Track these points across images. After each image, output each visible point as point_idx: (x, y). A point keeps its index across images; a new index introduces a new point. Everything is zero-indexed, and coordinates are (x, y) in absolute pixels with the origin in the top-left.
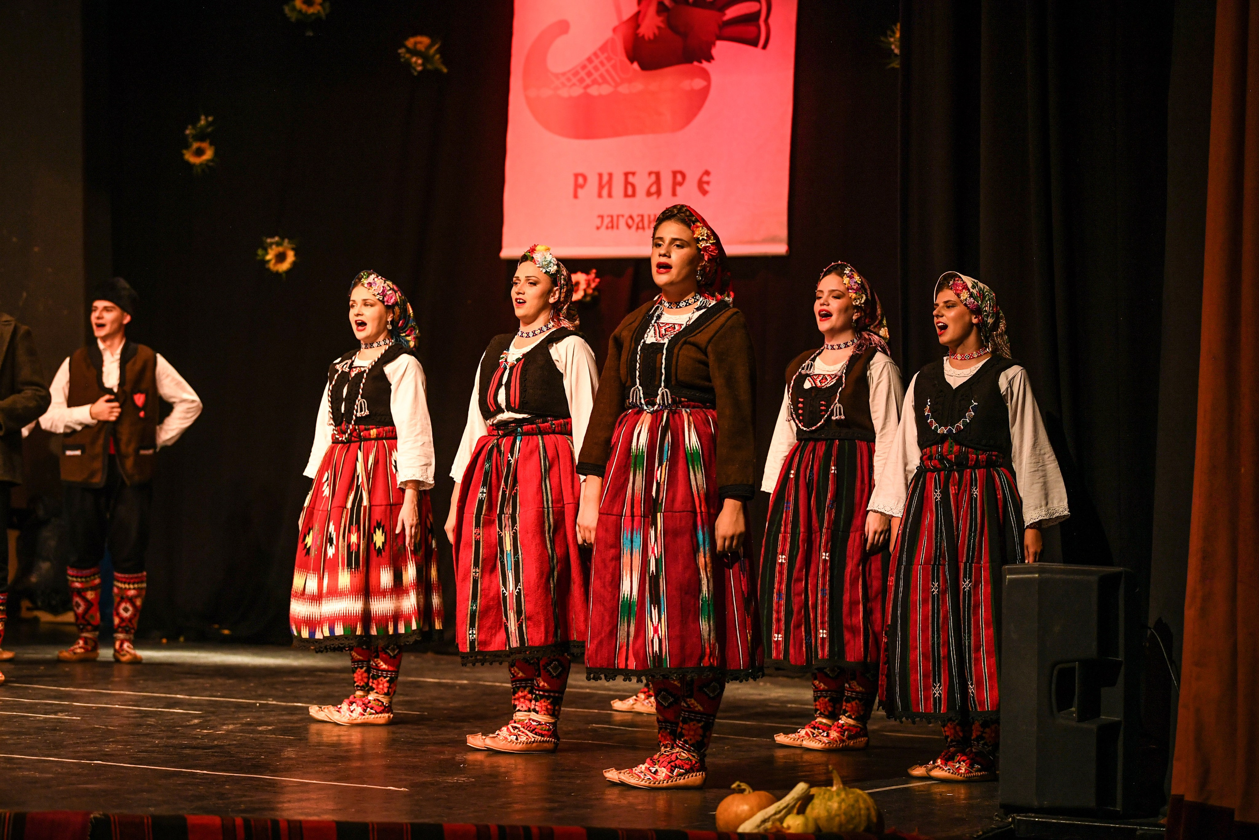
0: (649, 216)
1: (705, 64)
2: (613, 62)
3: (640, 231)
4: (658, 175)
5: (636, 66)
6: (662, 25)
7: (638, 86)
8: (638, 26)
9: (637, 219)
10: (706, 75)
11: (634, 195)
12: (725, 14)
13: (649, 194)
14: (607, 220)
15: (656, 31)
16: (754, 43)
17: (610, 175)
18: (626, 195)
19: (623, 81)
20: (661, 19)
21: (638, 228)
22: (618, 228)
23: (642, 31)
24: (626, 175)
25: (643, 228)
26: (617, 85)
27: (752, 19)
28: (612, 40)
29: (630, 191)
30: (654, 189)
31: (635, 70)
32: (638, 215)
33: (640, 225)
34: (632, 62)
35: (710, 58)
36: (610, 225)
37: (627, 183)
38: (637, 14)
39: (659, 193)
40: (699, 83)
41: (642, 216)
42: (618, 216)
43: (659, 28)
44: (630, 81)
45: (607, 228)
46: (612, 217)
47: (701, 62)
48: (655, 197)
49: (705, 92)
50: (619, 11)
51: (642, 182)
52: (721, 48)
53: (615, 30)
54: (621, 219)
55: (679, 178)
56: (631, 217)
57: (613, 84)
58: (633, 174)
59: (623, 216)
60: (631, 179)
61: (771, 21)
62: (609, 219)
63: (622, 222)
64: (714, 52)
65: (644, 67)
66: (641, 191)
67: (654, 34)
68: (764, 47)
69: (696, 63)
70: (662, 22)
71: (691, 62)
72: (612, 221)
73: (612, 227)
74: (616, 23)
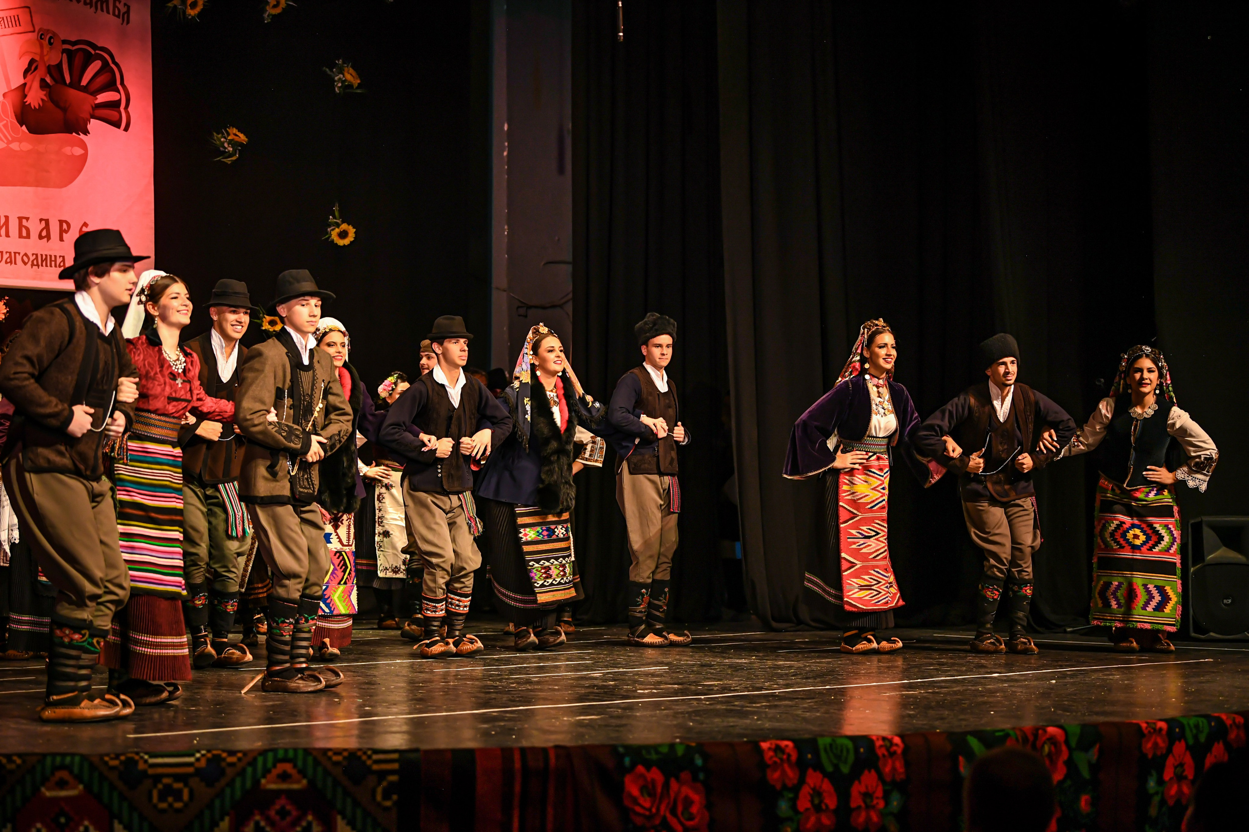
0: (42, 255)
1: (82, 136)
2: (5, 122)
3: (34, 267)
4: (47, 222)
5: (24, 127)
6: (45, 98)
7: (26, 146)
8: (25, 96)
9: (32, 258)
10: (84, 146)
11: (28, 236)
12: (97, 99)
13: (41, 237)
14: (6, 256)
15: (41, 104)
16: (117, 125)
17: (7, 217)
18: (21, 236)
19: (14, 140)
20: (45, 92)
21: (33, 265)
22: (15, 263)
23: (28, 100)
24: (20, 219)
25: (38, 265)
26: (9, 142)
27: (115, 105)
28: (3, 103)
29: (24, 233)
30: (44, 233)
31: (23, 131)
32: (33, 254)
33: (35, 263)
34: (21, 126)
35: (86, 132)
36: (8, 260)
37: (21, 226)
38: (25, 85)
39: (48, 237)
40: (78, 151)
41: (37, 255)
42: (15, 253)
43: (42, 100)
44: (20, 141)
45: (6, 262)
46: (10, 253)
47: (80, 135)
48: (46, 239)
49: (84, 158)
50: (8, 81)
51: (35, 227)
52: (94, 125)
53: (4, 95)
54: (17, 254)
55: (65, 226)
56: (26, 255)
57: (6, 142)
58: (27, 219)
59: (19, 253)
60: (24, 222)
61: (129, 109)
62: (8, 254)
63: (19, 258)
64: (89, 127)
65: (31, 131)
66: (34, 234)
67: (39, 105)
68: (126, 129)
69: (74, 134)
70: (45, 95)
71: (72, 133)
72: (10, 257)
73: (11, 262)
74: (6, 91)
